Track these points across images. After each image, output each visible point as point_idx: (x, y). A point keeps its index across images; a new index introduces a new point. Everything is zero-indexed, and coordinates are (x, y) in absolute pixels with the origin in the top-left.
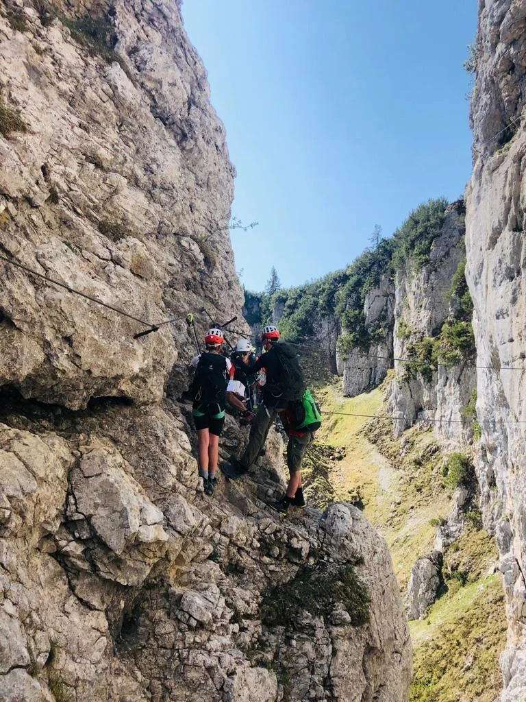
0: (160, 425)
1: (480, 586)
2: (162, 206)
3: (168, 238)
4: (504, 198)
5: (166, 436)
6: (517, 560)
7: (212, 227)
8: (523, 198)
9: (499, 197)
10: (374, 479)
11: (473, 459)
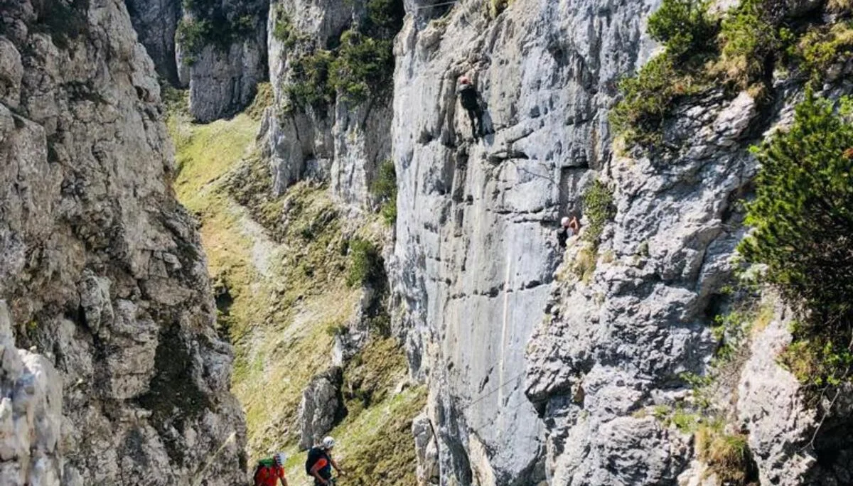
1: (386, 409)
4: (438, 107)
6: (430, 421)
9: (434, 104)
10: (246, 260)
11: (381, 249)
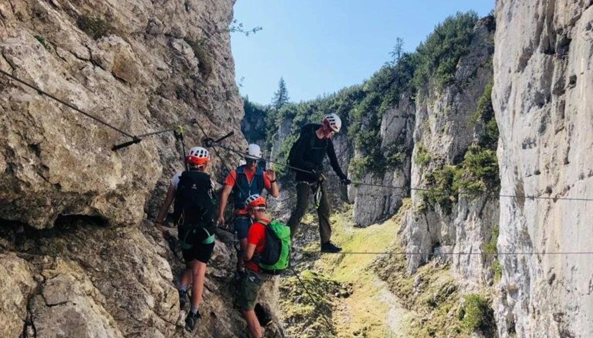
0: (137, 250)
2: (153, 3)
3: (158, 38)
4: (537, 16)
5: (145, 262)
7: (209, 29)
8: (557, 18)
9: (532, 15)
10: (383, 321)
11: (492, 301)
